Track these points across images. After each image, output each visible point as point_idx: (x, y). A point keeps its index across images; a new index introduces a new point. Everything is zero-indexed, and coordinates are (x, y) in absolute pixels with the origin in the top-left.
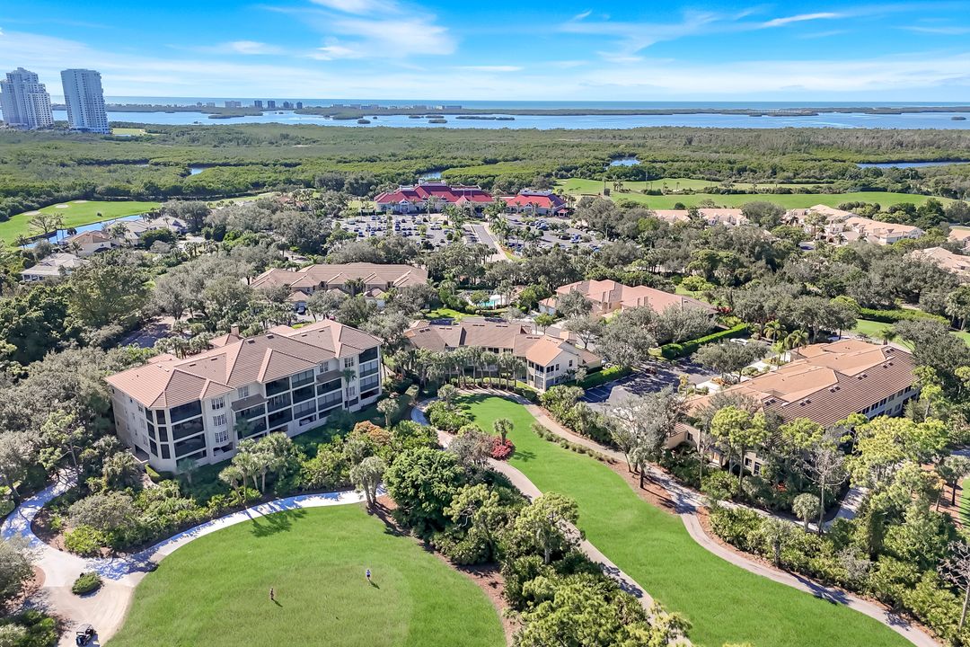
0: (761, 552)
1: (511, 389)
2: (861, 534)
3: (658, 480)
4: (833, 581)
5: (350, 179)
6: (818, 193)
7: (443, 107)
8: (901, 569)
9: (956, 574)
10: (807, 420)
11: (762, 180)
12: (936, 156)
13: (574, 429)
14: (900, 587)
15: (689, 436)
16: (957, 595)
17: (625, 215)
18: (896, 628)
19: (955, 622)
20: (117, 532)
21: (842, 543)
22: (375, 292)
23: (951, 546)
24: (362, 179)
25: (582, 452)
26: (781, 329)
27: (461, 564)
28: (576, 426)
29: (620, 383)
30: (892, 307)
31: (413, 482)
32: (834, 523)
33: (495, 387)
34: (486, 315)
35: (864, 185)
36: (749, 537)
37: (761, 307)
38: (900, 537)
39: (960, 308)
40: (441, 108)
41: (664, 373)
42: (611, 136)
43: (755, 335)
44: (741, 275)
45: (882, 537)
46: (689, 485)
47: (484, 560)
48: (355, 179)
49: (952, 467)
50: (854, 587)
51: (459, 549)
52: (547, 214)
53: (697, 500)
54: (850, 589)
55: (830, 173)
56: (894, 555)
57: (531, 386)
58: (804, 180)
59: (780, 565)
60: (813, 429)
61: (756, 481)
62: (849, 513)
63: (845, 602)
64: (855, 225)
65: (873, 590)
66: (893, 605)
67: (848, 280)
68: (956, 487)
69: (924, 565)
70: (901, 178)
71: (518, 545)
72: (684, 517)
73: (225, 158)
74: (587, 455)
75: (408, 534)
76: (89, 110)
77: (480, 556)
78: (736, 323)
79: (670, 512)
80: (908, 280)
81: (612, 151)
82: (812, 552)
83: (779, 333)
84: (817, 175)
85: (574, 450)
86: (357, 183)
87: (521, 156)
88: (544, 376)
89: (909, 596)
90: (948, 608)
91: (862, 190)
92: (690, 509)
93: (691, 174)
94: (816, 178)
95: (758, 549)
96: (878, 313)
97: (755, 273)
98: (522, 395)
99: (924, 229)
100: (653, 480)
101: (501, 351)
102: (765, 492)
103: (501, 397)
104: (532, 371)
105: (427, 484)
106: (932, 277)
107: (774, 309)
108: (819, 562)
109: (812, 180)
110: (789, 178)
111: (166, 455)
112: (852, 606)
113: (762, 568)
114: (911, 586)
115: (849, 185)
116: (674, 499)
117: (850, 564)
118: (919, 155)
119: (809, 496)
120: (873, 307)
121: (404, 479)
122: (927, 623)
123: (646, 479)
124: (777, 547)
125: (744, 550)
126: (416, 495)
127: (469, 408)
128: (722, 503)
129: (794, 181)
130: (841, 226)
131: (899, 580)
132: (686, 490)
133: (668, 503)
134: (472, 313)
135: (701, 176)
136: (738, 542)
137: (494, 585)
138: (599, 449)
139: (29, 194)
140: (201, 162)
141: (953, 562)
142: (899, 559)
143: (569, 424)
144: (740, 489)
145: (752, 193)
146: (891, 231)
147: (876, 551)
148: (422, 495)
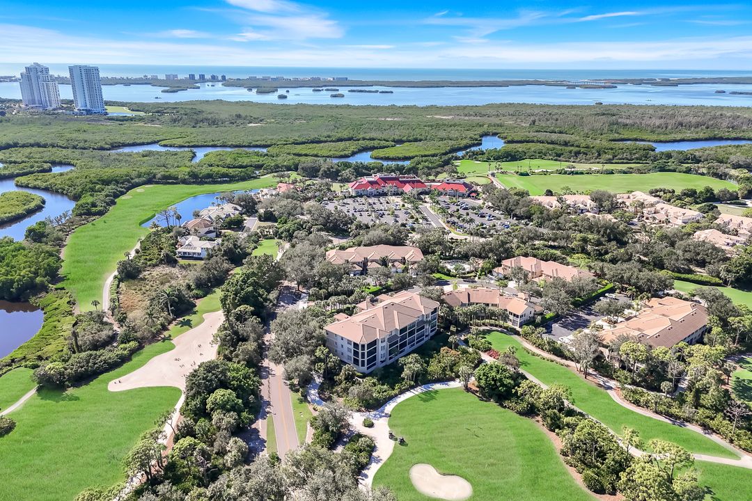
0: (648, 407)
1: (501, 327)
2: (690, 397)
3: (591, 374)
4: (680, 418)
5: (324, 167)
6: (631, 173)
7: (334, 79)
8: (708, 412)
9: (731, 413)
10: (663, 347)
11: (592, 161)
12: (706, 136)
13: (542, 349)
14: (708, 419)
15: (602, 352)
16: (731, 422)
17: (520, 203)
18: (707, 435)
19: (730, 432)
20: (366, 400)
21: (682, 402)
22: (396, 264)
23: (729, 402)
24: (332, 168)
25: (552, 361)
26: (637, 292)
27: (521, 413)
28: (544, 348)
29: (556, 322)
30: (690, 272)
31: (493, 378)
32: (677, 394)
33: (492, 325)
34: (463, 278)
35: (661, 167)
36: (642, 401)
37: (622, 277)
38: (707, 399)
39: (728, 275)
40: (332, 79)
41: (576, 316)
42: (474, 114)
43: (618, 291)
44: (602, 250)
45: (699, 399)
46: (607, 377)
47: (531, 411)
48: (328, 168)
49: (727, 368)
50: (689, 420)
51: (519, 408)
52: (463, 196)
53: (612, 383)
54: (687, 421)
55: (637, 155)
56: (704, 407)
57: (509, 324)
58: (620, 161)
59: (656, 412)
60: (667, 352)
61: (639, 375)
62: (682, 389)
63: (685, 426)
64: (662, 209)
65: (697, 421)
66: (705, 427)
67: (665, 255)
68: (729, 376)
69: (717, 411)
70: (685, 160)
71: (543, 405)
72: (608, 391)
73: (213, 141)
74: (554, 362)
75: (489, 401)
76: (90, 96)
77: (528, 410)
78: (607, 284)
79: (602, 390)
80: (698, 254)
81: (480, 131)
82: (670, 406)
83: (635, 294)
84: (629, 157)
85: (548, 360)
86: (330, 171)
87: (419, 137)
88: (518, 320)
89: (711, 423)
90: (728, 427)
91: (660, 171)
92: (610, 388)
93: (543, 156)
94: (628, 159)
95: (646, 405)
96: (683, 276)
97: (610, 249)
98: (508, 330)
99: (704, 212)
100: (590, 374)
101: (490, 305)
102: (645, 380)
103: (498, 331)
104: (511, 317)
105: (501, 380)
106: (711, 253)
107: (629, 279)
108: (674, 410)
109: (625, 161)
110: (610, 159)
111: (363, 365)
112: (688, 427)
113: (649, 414)
114: (713, 419)
115: (651, 167)
116: (602, 383)
117: (687, 410)
118: (694, 134)
119: (668, 382)
120: (679, 272)
121: (488, 377)
122: (720, 434)
123: (587, 374)
124: (656, 405)
125: (639, 406)
126: (495, 384)
127: (485, 338)
128: (626, 386)
129: (614, 161)
130: (653, 209)
131: (707, 417)
132: (605, 379)
133: (600, 385)
134: (455, 276)
135: (551, 157)
136: (637, 403)
137: (538, 421)
138: (558, 359)
139: (117, 182)
140: (197, 144)
141: (731, 409)
142: (707, 409)
143: (540, 346)
144: (632, 379)
145: (588, 173)
146: (684, 214)
147: (697, 405)
148: (498, 384)
